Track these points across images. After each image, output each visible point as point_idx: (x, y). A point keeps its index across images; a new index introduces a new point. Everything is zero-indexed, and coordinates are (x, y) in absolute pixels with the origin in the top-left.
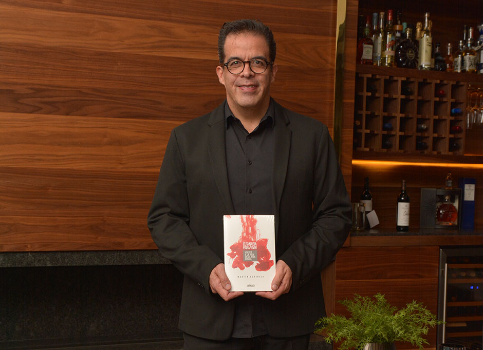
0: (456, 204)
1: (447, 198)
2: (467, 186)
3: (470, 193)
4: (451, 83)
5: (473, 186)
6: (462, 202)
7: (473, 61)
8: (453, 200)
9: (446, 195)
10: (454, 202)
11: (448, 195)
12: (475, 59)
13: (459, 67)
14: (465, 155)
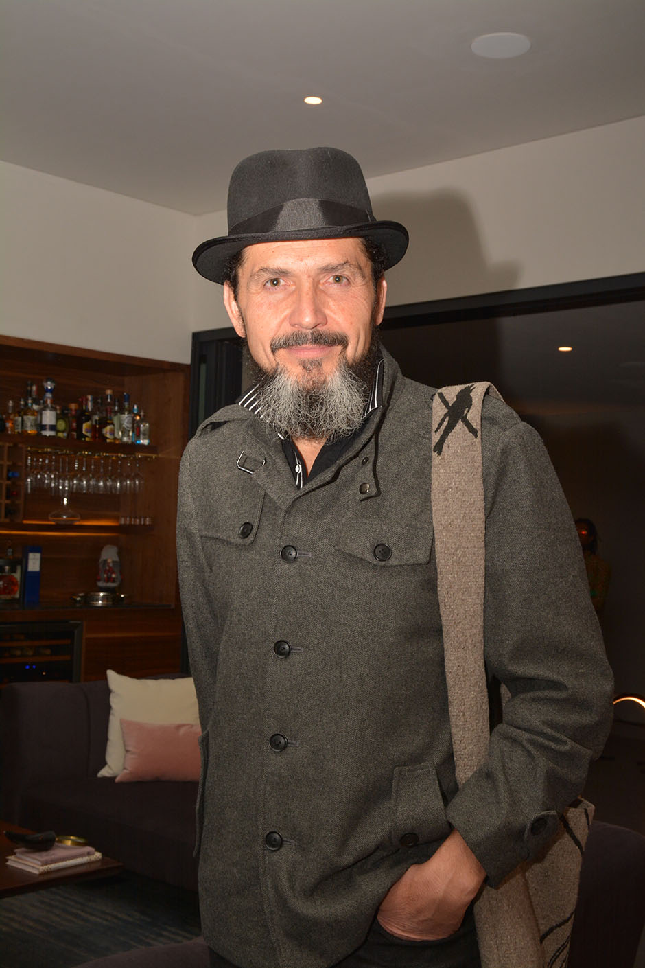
0: (17, 576)
1: (7, 568)
2: (31, 555)
3: (34, 563)
4: (7, 444)
5: (38, 555)
6: (25, 573)
7: (33, 422)
8: (13, 570)
9: (5, 565)
10: (15, 572)
11: (9, 566)
12: (36, 420)
13: (20, 427)
14: (25, 522)
